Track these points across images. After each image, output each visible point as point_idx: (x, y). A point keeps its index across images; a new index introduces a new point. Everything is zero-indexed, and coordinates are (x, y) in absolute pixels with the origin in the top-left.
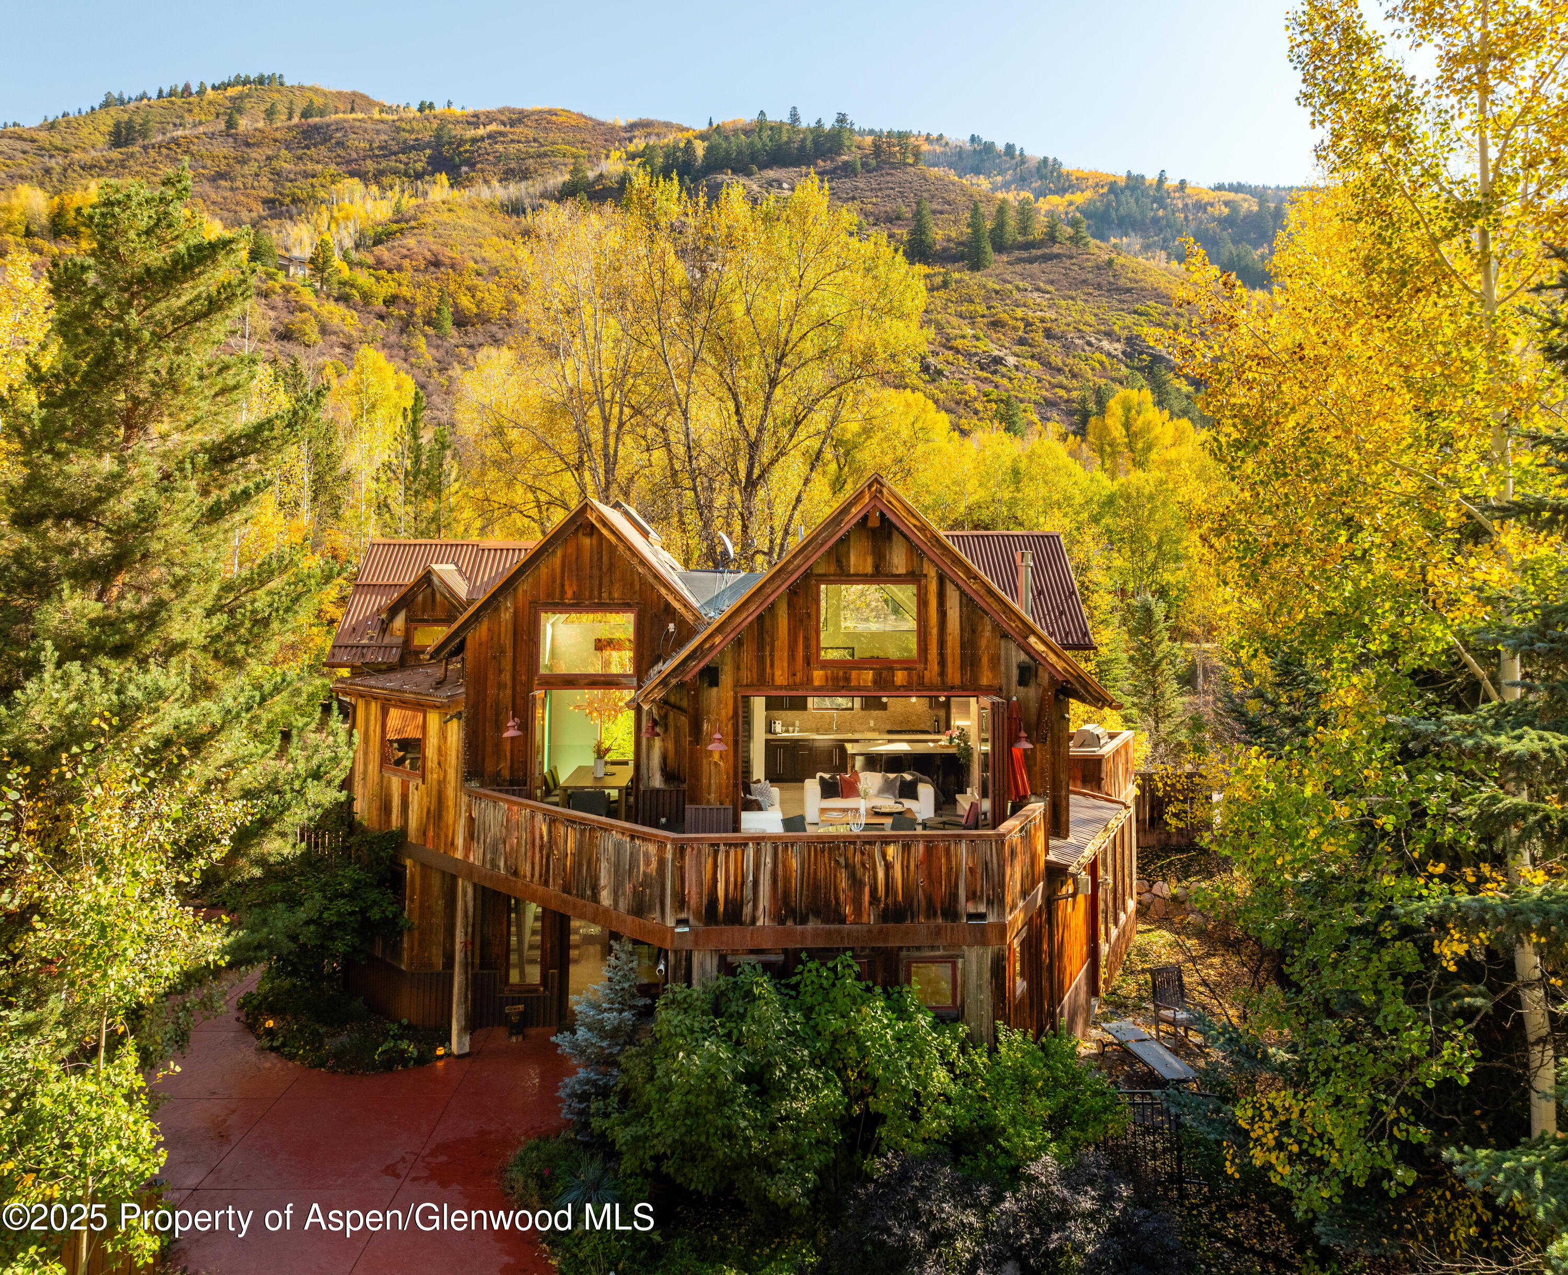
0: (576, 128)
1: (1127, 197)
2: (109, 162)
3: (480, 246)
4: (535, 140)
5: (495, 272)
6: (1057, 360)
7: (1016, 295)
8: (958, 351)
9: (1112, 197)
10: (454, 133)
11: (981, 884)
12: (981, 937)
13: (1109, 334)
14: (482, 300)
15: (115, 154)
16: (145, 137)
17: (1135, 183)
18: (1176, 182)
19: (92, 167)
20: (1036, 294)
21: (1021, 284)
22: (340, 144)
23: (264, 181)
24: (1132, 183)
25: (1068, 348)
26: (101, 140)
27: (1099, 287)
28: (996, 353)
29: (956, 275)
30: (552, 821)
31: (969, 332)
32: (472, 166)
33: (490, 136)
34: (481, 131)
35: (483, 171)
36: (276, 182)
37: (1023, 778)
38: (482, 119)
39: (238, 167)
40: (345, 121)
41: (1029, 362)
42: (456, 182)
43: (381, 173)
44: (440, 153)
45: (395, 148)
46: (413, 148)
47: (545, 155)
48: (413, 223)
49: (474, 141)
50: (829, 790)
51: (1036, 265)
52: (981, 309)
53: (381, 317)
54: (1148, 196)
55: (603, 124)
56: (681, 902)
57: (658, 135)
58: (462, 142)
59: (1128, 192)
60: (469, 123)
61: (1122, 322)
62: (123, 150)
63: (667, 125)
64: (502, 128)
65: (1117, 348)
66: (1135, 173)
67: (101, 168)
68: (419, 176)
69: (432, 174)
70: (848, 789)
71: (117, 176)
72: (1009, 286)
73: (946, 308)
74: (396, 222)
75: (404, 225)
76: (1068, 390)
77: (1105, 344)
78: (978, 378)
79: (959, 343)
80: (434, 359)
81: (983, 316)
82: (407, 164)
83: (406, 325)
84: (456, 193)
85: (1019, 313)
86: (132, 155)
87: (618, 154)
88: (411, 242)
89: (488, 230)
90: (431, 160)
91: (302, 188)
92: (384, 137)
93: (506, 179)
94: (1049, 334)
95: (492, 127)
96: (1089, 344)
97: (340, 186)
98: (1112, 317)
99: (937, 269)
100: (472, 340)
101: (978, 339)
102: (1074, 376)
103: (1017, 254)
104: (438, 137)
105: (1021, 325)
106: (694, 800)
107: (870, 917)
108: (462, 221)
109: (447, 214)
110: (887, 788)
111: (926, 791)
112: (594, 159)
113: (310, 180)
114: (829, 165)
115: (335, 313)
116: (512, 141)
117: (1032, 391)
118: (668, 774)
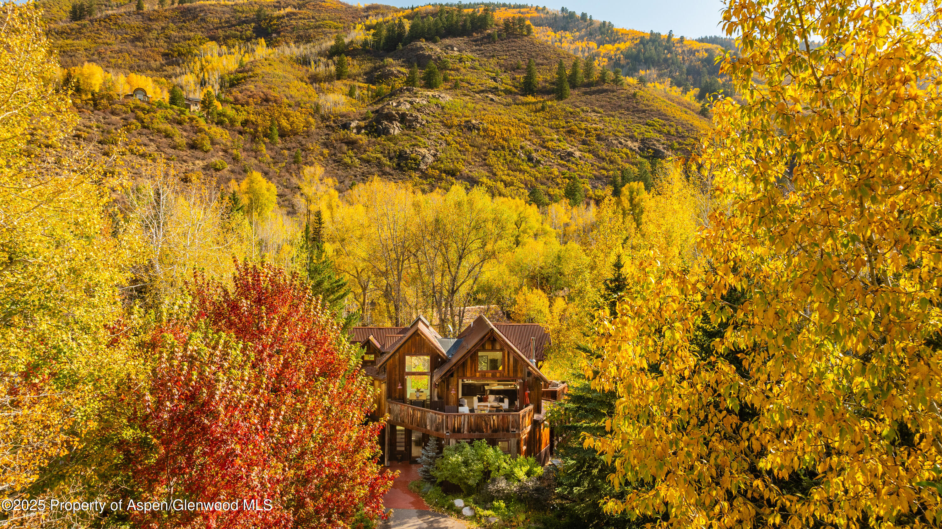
0: (336, 10)
1: (650, 46)
2: (72, 30)
3: (288, 87)
4: (313, 18)
5: (298, 104)
6: (602, 153)
7: (582, 115)
8: (549, 149)
9: (642, 46)
10: (267, 13)
11: (515, 424)
12: (514, 436)
13: (632, 138)
14: (293, 122)
15: (74, 25)
16: (90, 15)
17: (655, 38)
18: (678, 37)
19: (62, 33)
20: (593, 114)
21: (585, 108)
22: (203, 20)
23: (162, 42)
24: (653, 38)
25: (609, 146)
26: (65, 16)
27: (628, 109)
28: (570, 150)
29: (549, 103)
30: (414, 410)
31: (556, 137)
32: (278, 33)
33: (288, 15)
34: (282, 12)
35: (285, 36)
36: (169, 43)
37: (528, 400)
38: (283, 4)
39: (146, 33)
40: (205, 5)
41: (587, 155)
42: (270, 44)
43: (227, 37)
44: (260, 25)
45: (234, 23)
46: (244, 22)
47: (319, 27)
48: (250, 73)
49: (279, 18)
50: (480, 400)
51: (593, 96)
52: (563, 123)
53: (240, 133)
54: (662, 46)
55: (350, 7)
56: (447, 428)
57: (382, 14)
58: (272, 19)
59: (650, 43)
60: (275, 7)
61: (639, 130)
62: (79, 22)
63: (388, 8)
64: (294, 10)
65: (635, 145)
66: (655, 31)
67: (68, 34)
68: (248, 39)
69: (256, 38)
70: (485, 400)
71: (77, 38)
72: (578, 110)
73: (543, 123)
74: (240, 72)
75: (246, 75)
76: (608, 171)
77: (629, 143)
78: (559, 164)
79: (550, 144)
80: (271, 157)
81: (563, 127)
82: (241, 32)
83: (254, 138)
84: (270, 51)
85: (583, 125)
86: (85, 26)
87: (360, 26)
88: (252, 87)
89: (291, 77)
90: (255, 30)
91: (183, 46)
92: (227, 16)
93: (298, 42)
94: (599, 138)
95: (289, 10)
96: (621, 143)
97: (205, 46)
98: (634, 127)
99: (540, 99)
100: (289, 145)
101: (560, 141)
102: (612, 162)
103: (583, 89)
104: (258, 16)
105: (584, 132)
106: (447, 404)
107: (490, 432)
108: (277, 72)
109: (268, 67)
110: (496, 400)
111: (506, 401)
112: (347, 29)
113: (188, 42)
114: (479, 36)
115: (216, 131)
116: (300, 18)
117: (588, 171)
118: (439, 397)
